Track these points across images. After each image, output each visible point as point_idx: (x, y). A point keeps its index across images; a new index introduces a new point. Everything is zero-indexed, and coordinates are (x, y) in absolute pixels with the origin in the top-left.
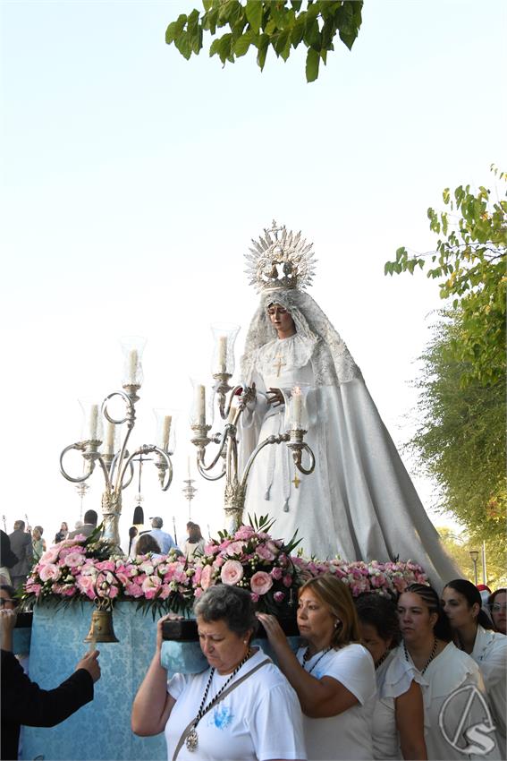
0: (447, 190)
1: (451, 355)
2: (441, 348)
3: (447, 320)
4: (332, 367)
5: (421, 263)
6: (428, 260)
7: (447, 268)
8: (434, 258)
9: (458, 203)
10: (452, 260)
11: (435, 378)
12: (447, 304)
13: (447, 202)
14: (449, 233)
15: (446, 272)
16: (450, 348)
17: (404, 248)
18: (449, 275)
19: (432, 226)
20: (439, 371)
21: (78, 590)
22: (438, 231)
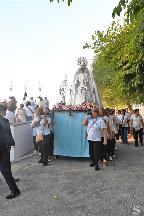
0: (96, 31)
1: (96, 65)
2: (94, 64)
3: (95, 58)
4: (90, 78)
5: (90, 46)
6: (92, 46)
7: (95, 47)
8: (93, 45)
9: (98, 34)
10: (96, 46)
11: (93, 70)
12: (95, 55)
13: (95, 34)
14: (96, 40)
15: (95, 48)
16: (96, 64)
17: (87, 43)
18: (96, 48)
19: (92, 39)
20: (93, 68)
21: (62, 109)
22: (94, 40)
